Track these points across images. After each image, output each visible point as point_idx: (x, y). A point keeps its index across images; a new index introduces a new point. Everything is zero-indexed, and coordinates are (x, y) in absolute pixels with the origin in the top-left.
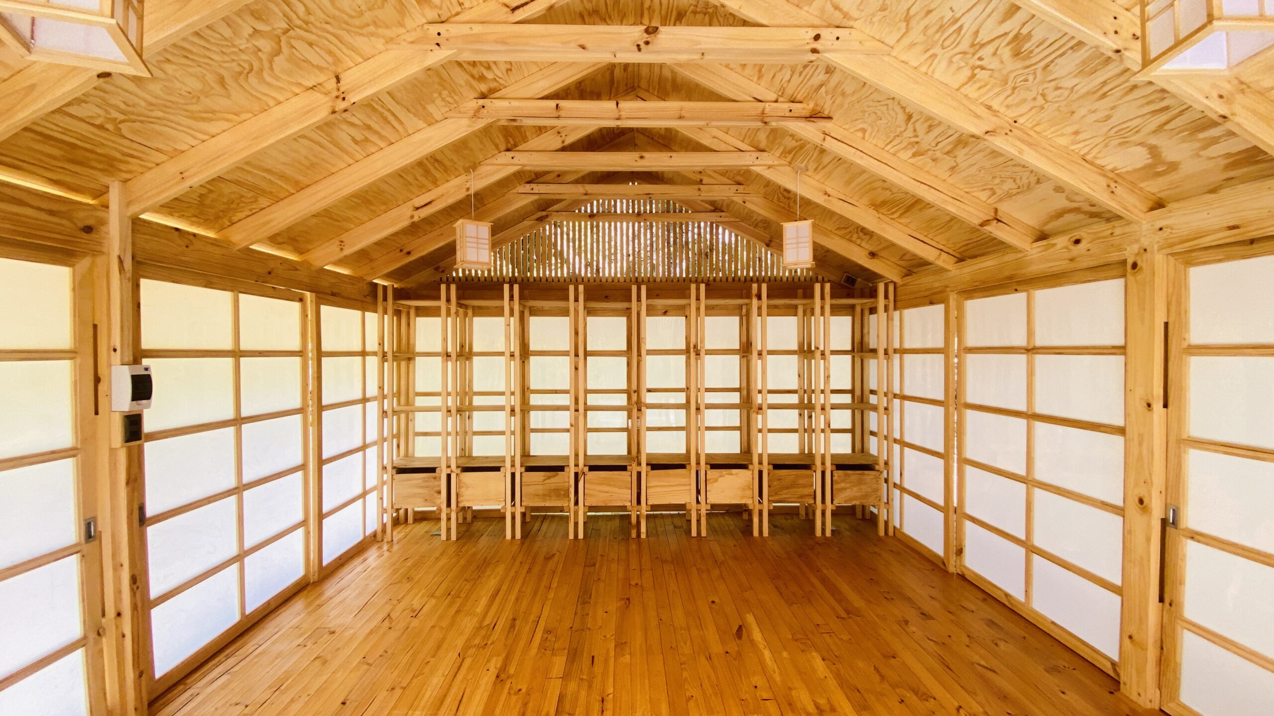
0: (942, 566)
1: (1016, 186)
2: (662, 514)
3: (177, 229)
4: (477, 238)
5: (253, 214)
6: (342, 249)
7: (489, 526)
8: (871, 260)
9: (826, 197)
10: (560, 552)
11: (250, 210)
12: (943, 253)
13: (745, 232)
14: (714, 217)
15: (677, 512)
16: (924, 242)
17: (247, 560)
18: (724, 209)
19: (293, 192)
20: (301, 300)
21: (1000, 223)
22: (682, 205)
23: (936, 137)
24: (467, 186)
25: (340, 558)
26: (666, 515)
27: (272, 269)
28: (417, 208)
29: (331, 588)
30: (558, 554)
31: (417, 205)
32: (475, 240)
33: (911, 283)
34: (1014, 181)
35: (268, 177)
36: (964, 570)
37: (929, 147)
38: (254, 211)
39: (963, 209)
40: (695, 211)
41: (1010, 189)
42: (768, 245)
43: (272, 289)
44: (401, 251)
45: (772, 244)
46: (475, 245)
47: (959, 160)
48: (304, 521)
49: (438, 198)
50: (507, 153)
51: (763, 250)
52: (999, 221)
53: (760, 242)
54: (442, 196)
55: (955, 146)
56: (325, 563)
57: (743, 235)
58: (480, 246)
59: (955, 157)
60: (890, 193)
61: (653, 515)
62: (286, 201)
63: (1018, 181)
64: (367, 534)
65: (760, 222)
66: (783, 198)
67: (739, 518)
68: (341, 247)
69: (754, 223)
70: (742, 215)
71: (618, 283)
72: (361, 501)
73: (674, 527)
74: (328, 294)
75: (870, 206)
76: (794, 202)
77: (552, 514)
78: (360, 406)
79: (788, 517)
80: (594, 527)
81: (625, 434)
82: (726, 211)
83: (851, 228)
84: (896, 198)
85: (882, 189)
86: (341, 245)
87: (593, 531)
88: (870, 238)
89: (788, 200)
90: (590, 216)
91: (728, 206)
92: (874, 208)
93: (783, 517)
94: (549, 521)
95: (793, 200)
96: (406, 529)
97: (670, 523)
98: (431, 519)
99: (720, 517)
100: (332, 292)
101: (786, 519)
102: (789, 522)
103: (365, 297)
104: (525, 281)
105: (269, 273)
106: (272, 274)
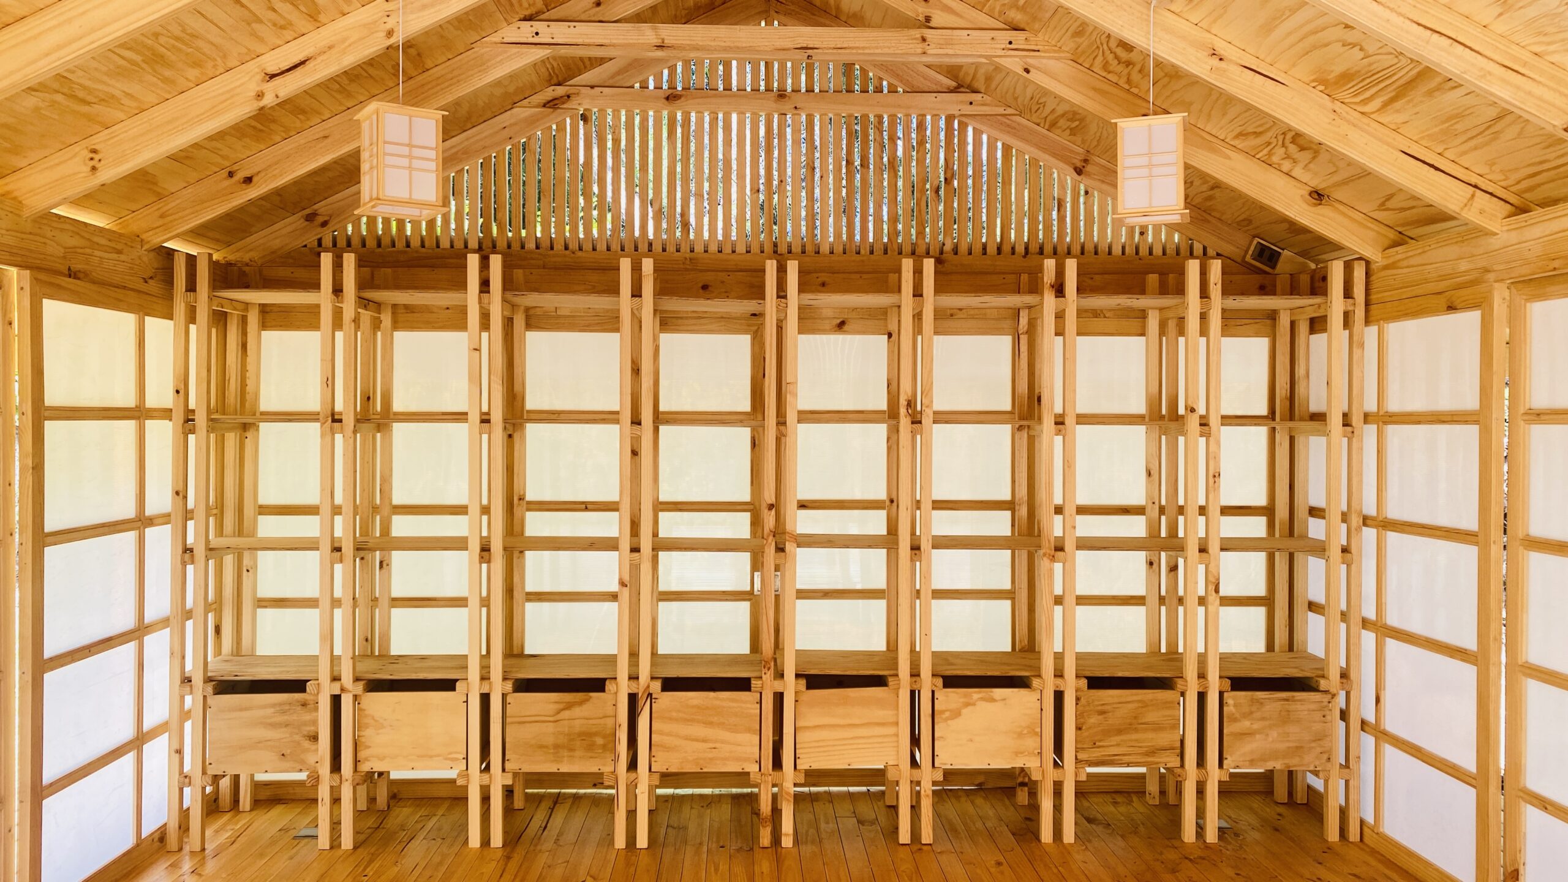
2: (829, 793)
4: (410, 146)
6: (94, 168)
7: (429, 817)
8: (1314, 209)
9: (1215, 61)
12: (1478, 193)
13: (1026, 140)
14: (955, 103)
15: (864, 789)
16: (1437, 169)
18: (980, 84)
22: (882, 74)
24: (388, 26)
26: (840, 795)
28: (273, 76)
31: (273, 69)
32: (405, 150)
33: (1405, 263)
39: (1530, 93)
40: (912, 90)
42: (1078, 171)
44: (231, 174)
45: (1089, 168)
46: (405, 162)
49: (321, 53)
51: (1069, 179)
53: (1060, 164)
54: (331, 47)
57: (1022, 145)
58: (416, 163)
60: (1361, 55)
61: (810, 794)
64: (145, 834)
65: (1063, 115)
66: (1116, 62)
67: (1007, 802)
68: (92, 163)
69: (1048, 119)
70: (1020, 100)
71: (733, 256)
72: (129, 759)
73: (859, 822)
74: (61, 274)
75: (1314, 84)
76: (1140, 71)
77: (574, 791)
78: (131, 536)
79: (1119, 799)
80: (671, 823)
81: (745, 607)
82: (983, 91)
83: (1270, 134)
84: (1374, 66)
85: (1344, 45)
86: (92, 159)
87: (670, 830)
88: (1314, 158)
89: (1127, 66)
90: (667, 98)
91: (988, 79)
92: (1322, 88)
93: (1108, 798)
94: (567, 805)
95: (1138, 67)
96: (236, 824)
97: (848, 814)
98: (293, 800)
99: (963, 799)
100: (69, 269)
101: (1115, 803)
102: (1122, 809)
103: (146, 281)
104: (516, 247)
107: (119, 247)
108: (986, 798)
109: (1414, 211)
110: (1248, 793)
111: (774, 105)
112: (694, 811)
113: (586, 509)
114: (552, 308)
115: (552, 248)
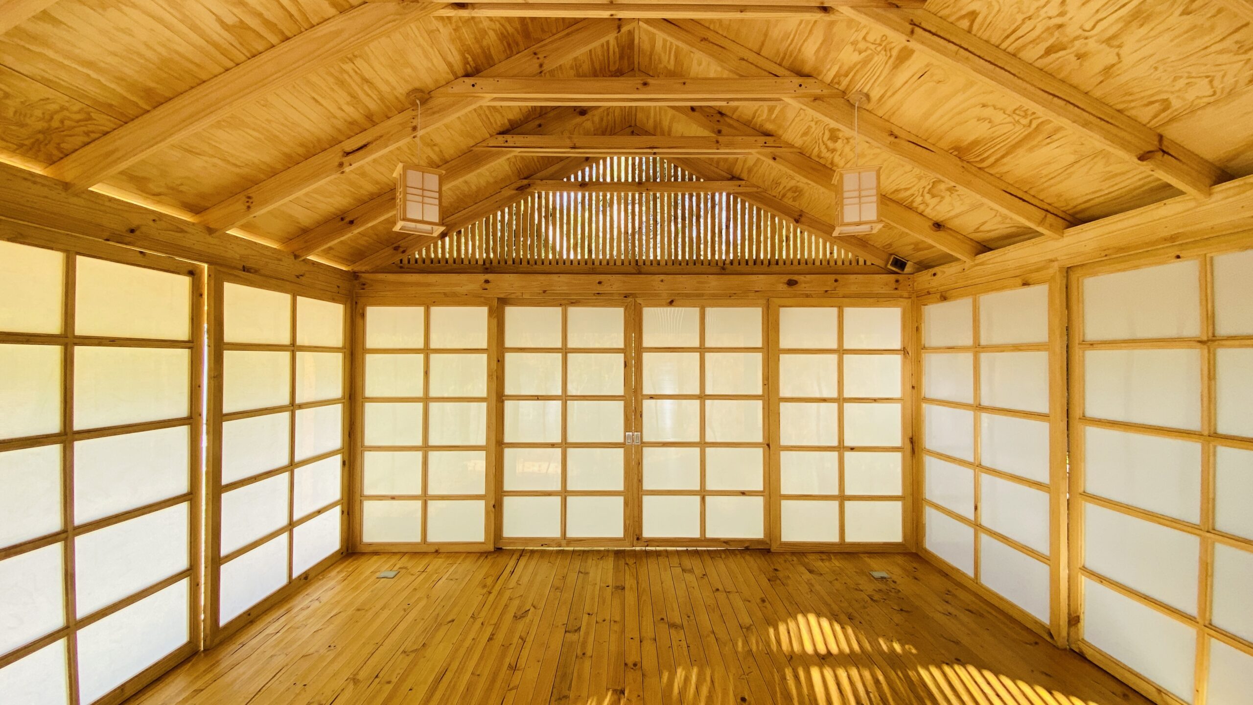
0: (1049, 639)
1: (1210, 92)
2: (666, 551)
4: (423, 190)
5: (94, 140)
6: (249, 207)
7: (452, 564)
8: (934, 233)
9: (892, 139)
10: (534, 607)
11: (87, 134)
12: (1049, 215)
13: (770, 206)
14: (732, 185)
15: (685, 549)
16: (1024, 200)
17: (81, 634)
18: (744, 175)
19: (148, 108)
20: (191, 273)
21: (1166, 156)
22: (693, 172)
23: (1098, 11)
24: (414, 124)
25: (248, 613)
26: (671, 552)
27: (138, 227)
28: (348, 154)
29: (228, 656)
30: (532, 609)
31: (348, 149)
32: (420, 192)
33: (991, 262)
34: (1211, 82)
35: (93, 75)
36: (1082, 646)
37: (1080, 32)
38: (93, 136)
39: (1116, 135)
40: (708, 179)
41: (1198, 97)
42: (797, 221)
43: (139, 255)
44: (342, 219)
45: (803, 219)
46: (420, 199)
47: (1124, 51)
48: (188, 570)
49: (376, 140)
50: (467, 80)
51: (792, 226)
52: (1164, 152)
53: (787, 217)
54: (381, 137)
55: (1128, 23)
56: (223, 622)
57: (767, 208)
58: (426, 200)
59: (1120, 46)
60: (989, 125)
61: (656, 551)
62: (136, 122)
63: (1216, 83)
64: (295, 575)
65: (789, 190)
66: (826, 150)
67: (763, 559)
68: (248, 204)
69: (781, 193)
70: (766, 183)
71: (615, 267)
72: (285, 536)
73: (683, 570)
74: (238, 269)
75: (950, 151)
76: (840, 155)
77: (531, 548)
78: (286, 415)
79: (824, 557)
80: (581, 570)
81: (621, 451)
82: (745, 179)
83: (915, 188)
84: (996, 133)
85: (978, 120)
86: (248, 202)
87: (580, 574)
88: (940, 201)
89: (832, 152)
90: (581, 185)
91: (750, 171)
92: (956, 153)
93: (818, 556)
94: (527, 558)
95: (838, 153)
96: (349, 568)
97: (677, 565)
98: (384, 553)
99: (739, 556)
100: (244, 266)
101: (822, 560)
102: (827, 564)
103: (298, 277)
104: (502, 263)
105: (132, 231)
106: (137, 233)
107: (279, 257)
108: (751, 555)
109: (997, 232)
110: (894, 553)
111: (637, 188)
112: (594, 561)
113: (538, 399)
114: (520, 294)
115: (521, 264)
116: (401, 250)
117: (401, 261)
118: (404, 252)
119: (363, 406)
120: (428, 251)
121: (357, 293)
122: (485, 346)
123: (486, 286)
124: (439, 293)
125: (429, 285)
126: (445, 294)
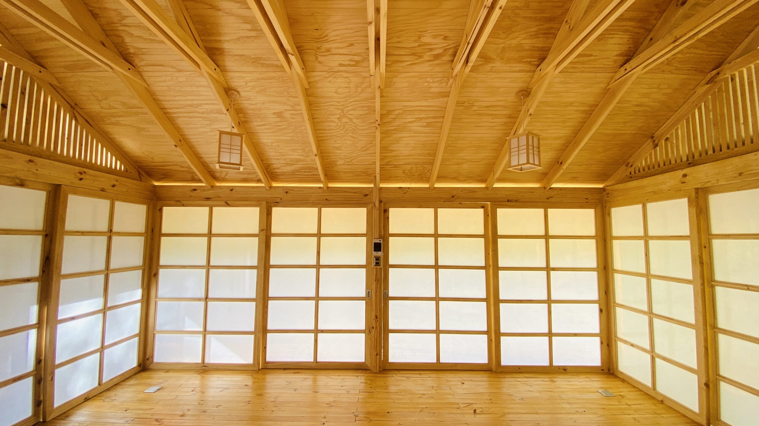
3: (401, 188)
20: (483, 207)
27: (455, 195)
44: (558, 163)
100: (508, 200)
103: (548, 199)
104: (704, 155)
105: (453, 197)
106: (455, 197)
114: (716, 182)
115: (721, 151)
116: (630, 165)
117: (630, 173)
118: (632, 166)
119: (613, 276)
120: (646, 161)
121: (606, 200)
122: (688, 234)
123: (685, 180)
124: (650, 192)
125: (643, 187)
126: (654, 192)
